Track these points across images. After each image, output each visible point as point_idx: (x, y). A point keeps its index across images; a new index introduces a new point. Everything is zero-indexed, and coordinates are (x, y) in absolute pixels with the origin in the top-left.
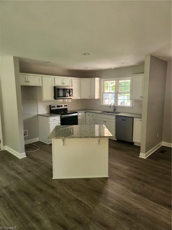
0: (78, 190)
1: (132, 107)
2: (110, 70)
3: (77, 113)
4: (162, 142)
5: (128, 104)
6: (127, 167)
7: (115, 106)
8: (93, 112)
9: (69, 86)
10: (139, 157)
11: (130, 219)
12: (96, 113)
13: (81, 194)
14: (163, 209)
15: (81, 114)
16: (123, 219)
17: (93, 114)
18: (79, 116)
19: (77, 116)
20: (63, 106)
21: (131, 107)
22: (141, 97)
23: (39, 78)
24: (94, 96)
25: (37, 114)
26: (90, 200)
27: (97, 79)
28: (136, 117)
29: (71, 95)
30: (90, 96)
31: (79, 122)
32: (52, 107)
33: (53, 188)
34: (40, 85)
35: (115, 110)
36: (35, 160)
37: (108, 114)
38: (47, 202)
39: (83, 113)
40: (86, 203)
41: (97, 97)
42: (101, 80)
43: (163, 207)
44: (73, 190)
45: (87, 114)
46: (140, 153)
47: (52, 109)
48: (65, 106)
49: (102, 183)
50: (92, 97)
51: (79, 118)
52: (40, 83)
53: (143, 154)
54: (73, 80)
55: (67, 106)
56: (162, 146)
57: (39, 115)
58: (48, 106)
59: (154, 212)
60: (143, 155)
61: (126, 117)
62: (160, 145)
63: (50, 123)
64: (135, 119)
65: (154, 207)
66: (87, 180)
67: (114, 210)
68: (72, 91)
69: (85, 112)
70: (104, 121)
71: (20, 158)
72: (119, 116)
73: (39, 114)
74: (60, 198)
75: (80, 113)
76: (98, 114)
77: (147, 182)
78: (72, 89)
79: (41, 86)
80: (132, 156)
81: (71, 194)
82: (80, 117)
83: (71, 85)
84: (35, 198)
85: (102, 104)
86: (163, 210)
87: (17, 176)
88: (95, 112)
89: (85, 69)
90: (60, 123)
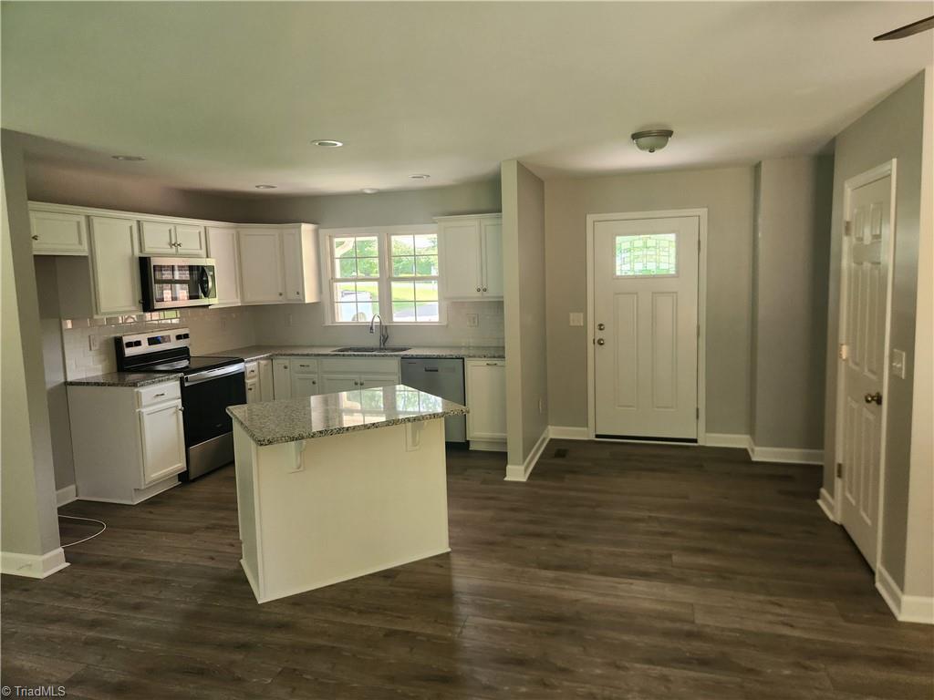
0: (378, 608)
1: (447, 326)
2: (359, 196)
3: (242, 361)
4: (549, 427)
5: (430, 315)
6: (489, 514)
7: (386, 327)
8: (307, 355)
9: (198, 256)
10: (506, 479)
11: (571, 627)
12: (319, 355)
13: (395, 614)
14: (631, 584)
15: (255, 363)
16: (555, 634)
17: (305, 361)
18: (248, 375)
19: (240, 376)
20: (173, 338)
21: (445, 324)
22: (479, 290)
23: (78, 223)
24: (300, 293)
25: (63, 380)
26: (436, 621)
27: (306, 229)
28: (474, 356)
29: (212, 293)
30: (281, 294)
31: (250, 395)
32: (130, 345)
33: (282, 626)
34: (83, 250)
35: (385, 339)
36: (125, 567)
37: (369, 356)
38: (295, 670)
39: (263, 362)
40: (429, 631)
41: (310, 297)
42: (322, 231)
43: (630, 581)
44: (360, 612)
45: (280, 362)
46: (509, 467)
47: (129, 352)
48: (179, 337)
49: (438, 571)
50: (292, 297)
51: (248, 382)
52: (80, 243)
53: (516, 467)
54: (212, 232)
55: (186, 336)
56: (551, 440)
57: (72, 384)
58: (107, 342)
59: (617, 596)
60: (517, 473)
61: (439, 358)
62: (544, 439)
63: (143, 410)
64: (469, 364)
65: (612, 587)
66: (387, 575)
67: (517, 621)
68: (211, 273)
69: (270, 358)
70: (356, 384)
71: (41, 574)
72: (412, 357)
73: (69, 379)
74: (331, 644)
75: (252, 360)
76: (326, 361)
77: (562, 537)
78: (212, 268)
79: (85, 257)
80: (484, 482)
81: (362, 626)
82: (254, 377)
83: (203, 252)
84: (238, 673)
85: (328, 323)
86: (633, 587)
87: (91, 634)
88: (316, 353)
89: (262, 190)
90: (180, 406)
